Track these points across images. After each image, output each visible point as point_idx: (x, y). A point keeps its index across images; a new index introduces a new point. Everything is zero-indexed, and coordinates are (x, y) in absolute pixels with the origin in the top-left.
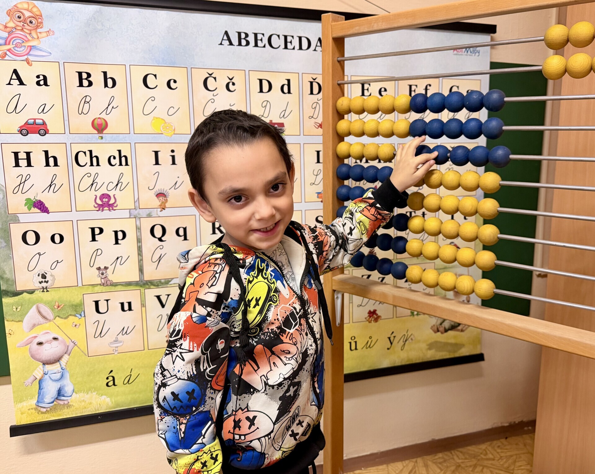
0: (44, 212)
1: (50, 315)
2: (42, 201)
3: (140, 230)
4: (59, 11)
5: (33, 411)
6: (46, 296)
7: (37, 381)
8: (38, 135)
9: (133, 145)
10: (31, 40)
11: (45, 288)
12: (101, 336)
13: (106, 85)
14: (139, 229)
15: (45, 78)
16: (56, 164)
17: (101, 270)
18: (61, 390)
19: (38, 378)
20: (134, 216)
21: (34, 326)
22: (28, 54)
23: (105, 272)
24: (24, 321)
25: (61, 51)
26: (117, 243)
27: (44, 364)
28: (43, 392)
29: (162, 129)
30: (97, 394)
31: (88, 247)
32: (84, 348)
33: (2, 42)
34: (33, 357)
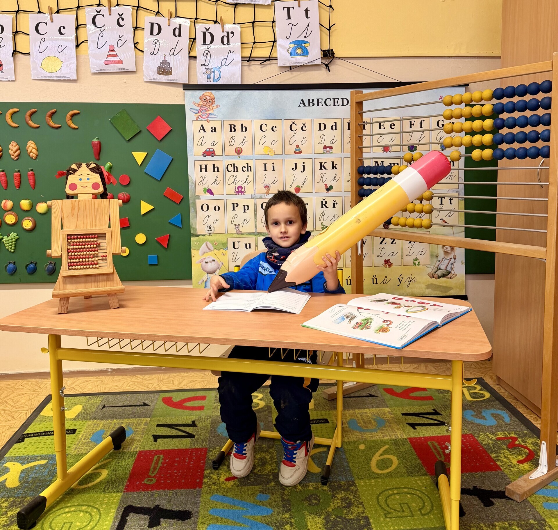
0: (212, 195)
1: (212, 248)
2: (211, 189)
4: (221, 95)
6: (210, 238)
7: (204, 282)
9: (254, 161)
10: (210, 110)
11: (210, 233)
12: (235, 261)
13: (242, 131)
14: (255, 204)
15: (215, 128)
16: (218, 171)
17: (237, 226)
19: (205, 280)
20: (253, 198)
21: (204, 253)
22: (208, 117)
24: (199, 250)
25: (223, 115)
26: (245, 212)
27: (208, 273)
29: (268, 152)
31: (231, 213)
32: (226, 266)
33: (197, 112)
34: (203, 269)
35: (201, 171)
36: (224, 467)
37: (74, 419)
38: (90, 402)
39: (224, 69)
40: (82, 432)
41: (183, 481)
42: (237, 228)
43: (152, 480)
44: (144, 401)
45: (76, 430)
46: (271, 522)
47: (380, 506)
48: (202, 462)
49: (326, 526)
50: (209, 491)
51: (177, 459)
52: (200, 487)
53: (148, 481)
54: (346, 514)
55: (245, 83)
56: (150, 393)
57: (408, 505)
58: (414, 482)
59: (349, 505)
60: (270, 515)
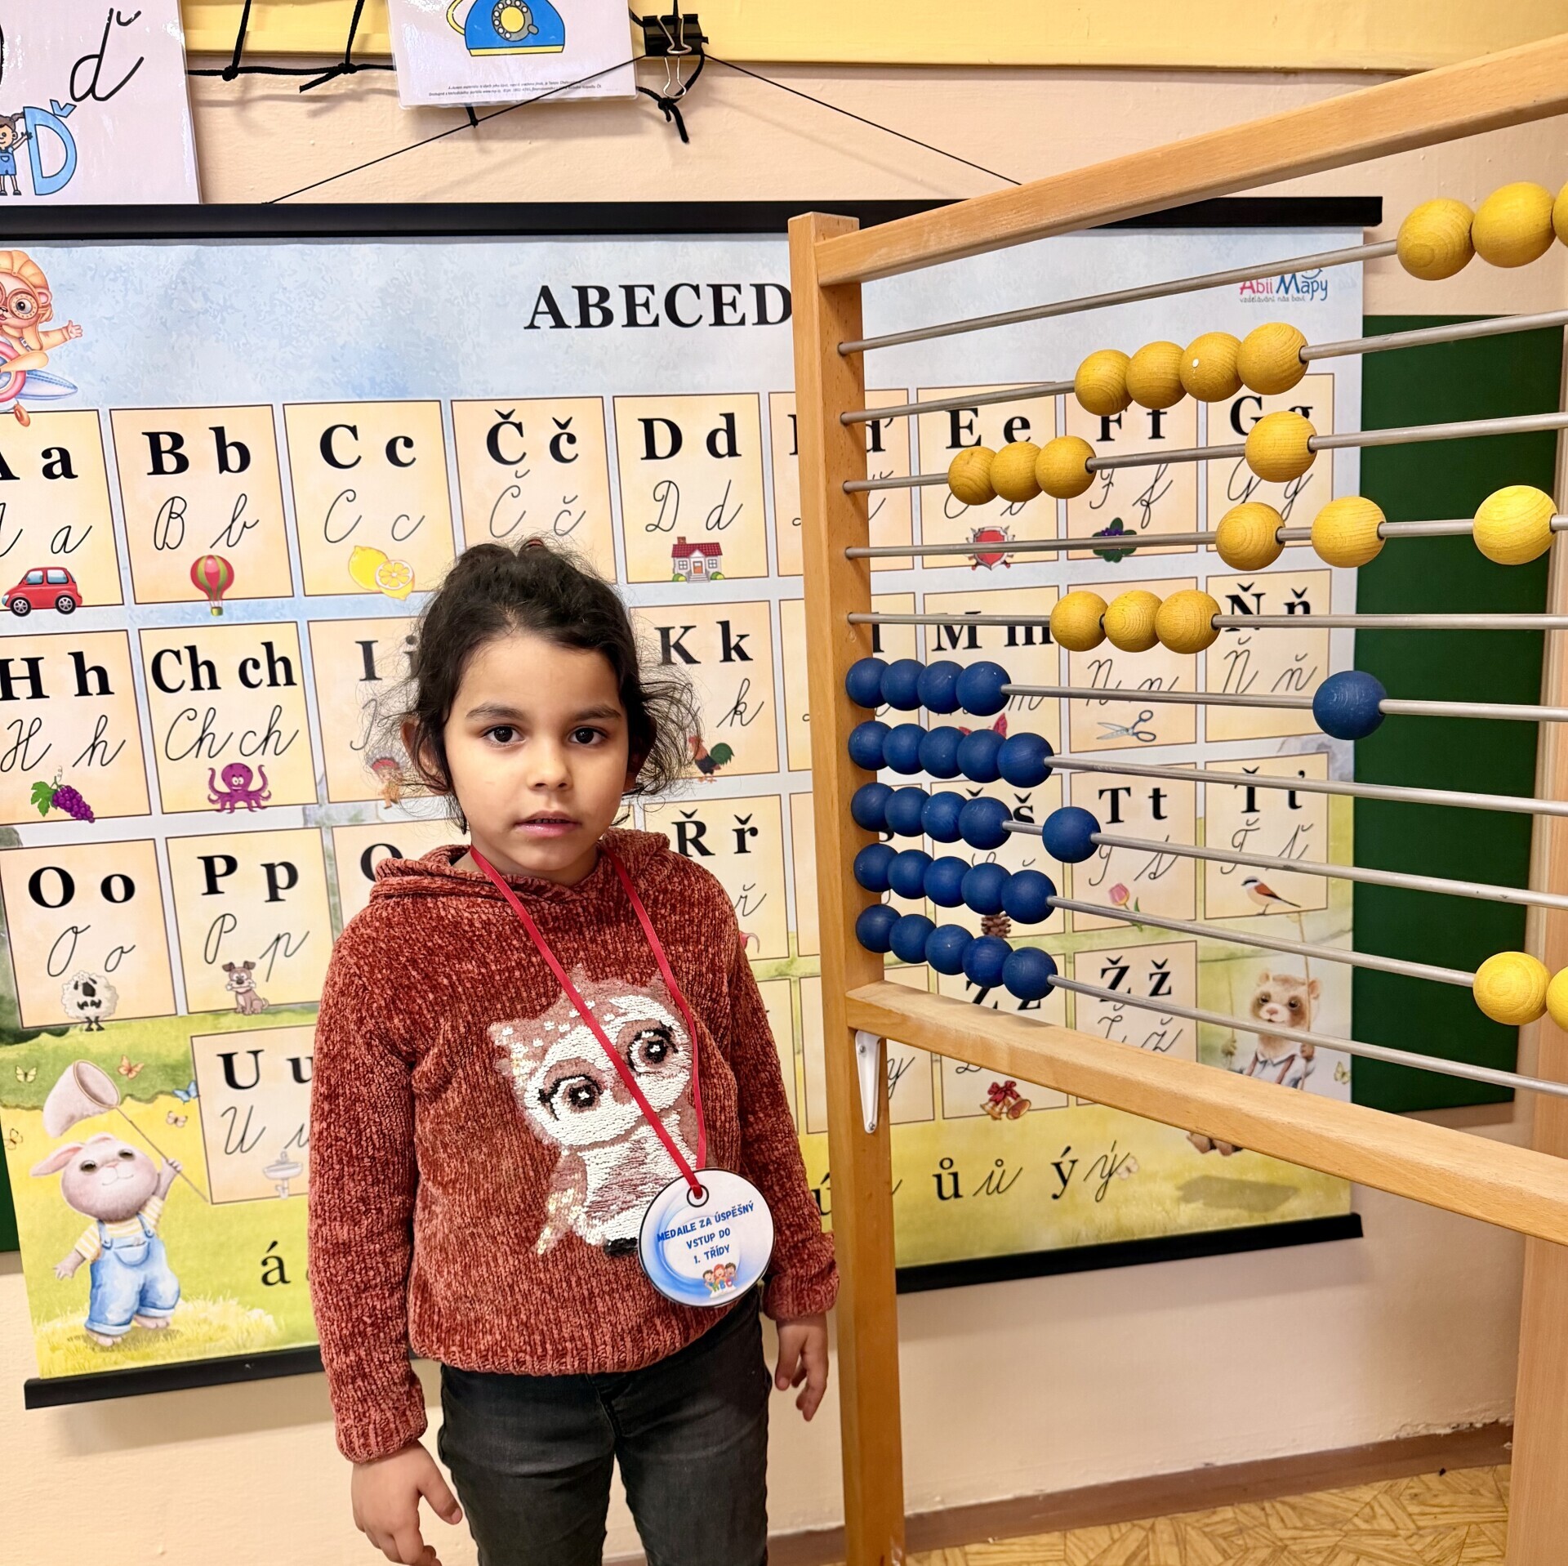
0: (82, 819)
1: (110, 1093)
2: (73, 787)
3: (333, 862)
4: (90, 269)
5: (81, 1343)
6: (96, 1042)
7: (87, 1264)
8: (55, 610)
9: (303, 625)
10: (25, 356)
11: (93, 1019)
12: (244, 1149)
13: (224, 466)
14: (329, 857)
15: (64, 455)
16: (104, 689)
17: (236, 972)
18: (147, 1291)
19: (90, 1256)
20: (317, 823)
21: (72, 1120)
22: (18, 393)
23: (245, 977)
24: (45, 1109)
25: (102, 380)
26: (274, 897)
27: (101, 1221)
28: (104, 1294)
29: (378, 578)
30: (238, 1303)
31: (199, 909)
32: (199, 1180)
34: (72, 1200)
35: (8, 695)
39: (86, 120)
55: (223, 196)
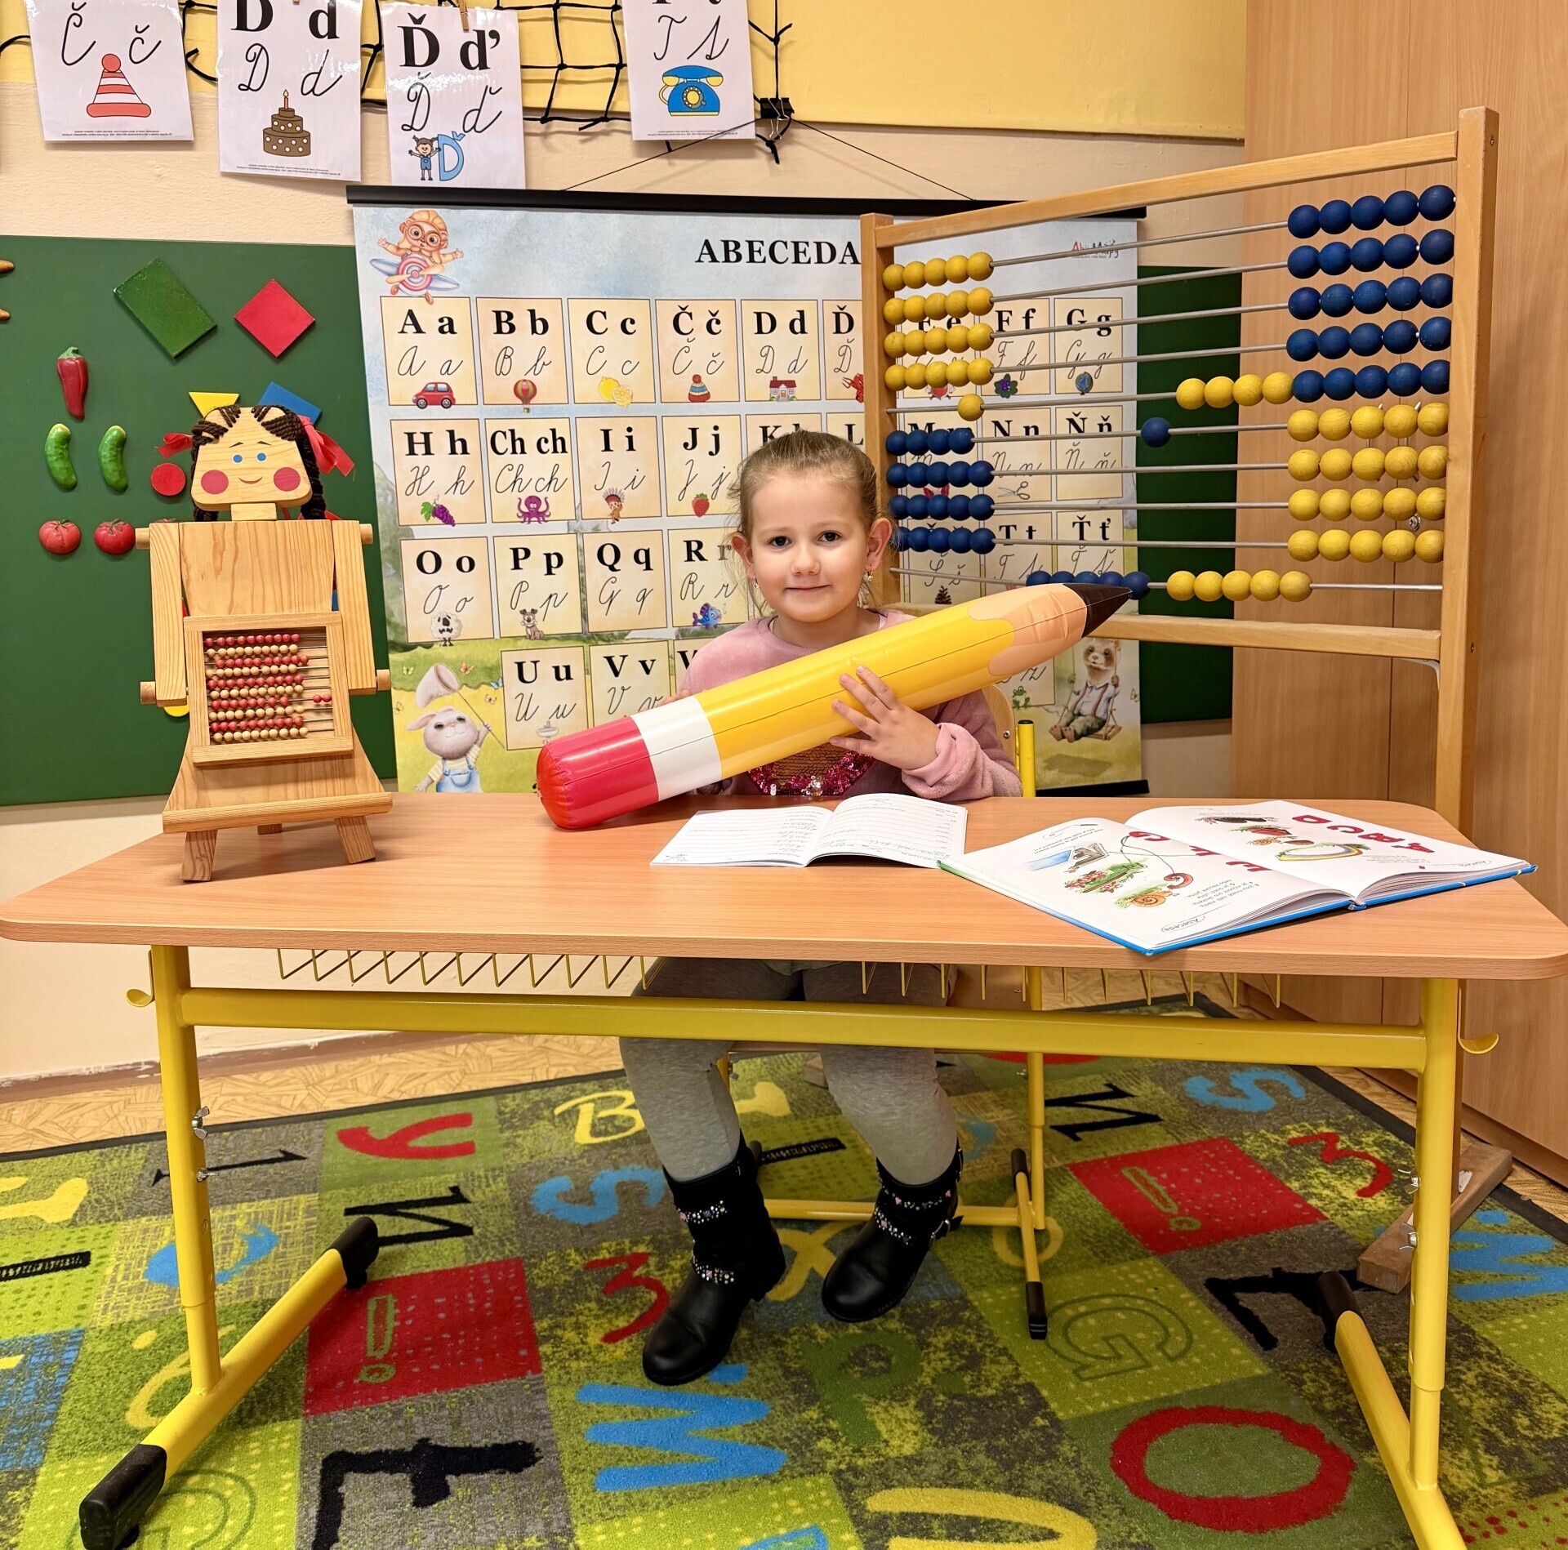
0: (449, 524)
1: (454, 682)
2: (444, 506)
3: (583, 553)
6: (449, 652)
8: (441, 406)
9: (573, 420)
10: (432, 267)
11: (447, 639)
12: (526, 719)
13: (534, 331)
14: (580, 550)
15: (451, 321)
16: (465, 452)
17: (527, 615)
19: (436, 779)
20: (574, 530)
22: (427, 287)
23: (532, 618)
25: (473, 282)
26: (549, 572)
27: (444, 759)
29: (614, 395)
31: (508, 578)
32: (501, 736)
33: (392, 270)
34: (429, 746)
35: (412, 452)
36: (588, 1305)
37: (73, 1223)
38: (108, 1167)
39: (470, 143)
40: (112, 1258)
41: (479, 1360)
42: (529, 621)
43: (381, 1371)
44: (283, 1148)
45: (88, 1254)
46: (773, 1439)
47: (1056, 1352)
48: (518, 1298)
49: (930, 1426)
50: (565, 1377)
51: (439, 1301)
52: (537, 1369)
53: (371, 1373)
54: (972, 1387)
55: (538, 185)
56: (295, 1122)
57: (1126, 1340)
58: (1121, 1278)
59: (974, 1361)
60: (765, 1419)
